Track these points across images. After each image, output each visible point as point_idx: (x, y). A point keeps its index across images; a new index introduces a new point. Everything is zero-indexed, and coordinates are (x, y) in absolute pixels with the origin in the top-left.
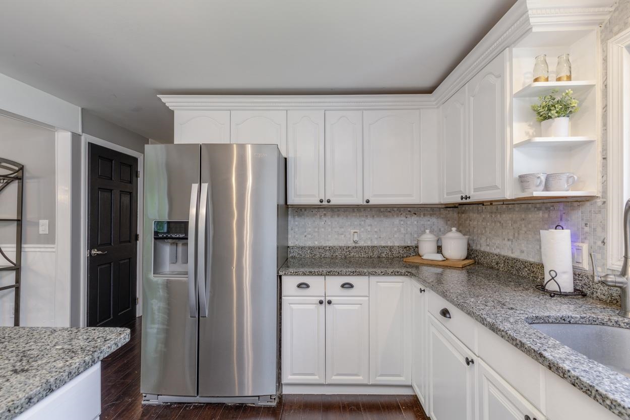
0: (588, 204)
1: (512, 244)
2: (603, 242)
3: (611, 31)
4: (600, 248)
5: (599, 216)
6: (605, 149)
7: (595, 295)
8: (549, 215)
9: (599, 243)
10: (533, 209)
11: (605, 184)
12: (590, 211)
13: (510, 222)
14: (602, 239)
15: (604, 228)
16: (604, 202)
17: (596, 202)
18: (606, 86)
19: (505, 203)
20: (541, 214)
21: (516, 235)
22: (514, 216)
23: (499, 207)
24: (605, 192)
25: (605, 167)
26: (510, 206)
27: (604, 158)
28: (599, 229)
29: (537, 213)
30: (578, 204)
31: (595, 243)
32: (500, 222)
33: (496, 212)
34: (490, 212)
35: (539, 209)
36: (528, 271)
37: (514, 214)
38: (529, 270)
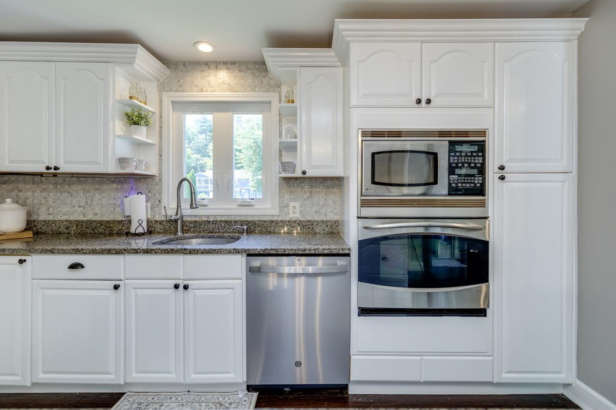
0: (150, 180)
1: (84, 210)
2: (160, 201)
3: (164, 88)
4: (157, 204)
5: (157, 187)
6: (160, 150)
7: (156, 231)
8: (122, 186)
9: (157, 202)
10: (107, 182)
11: (160, 169)
12: (152, 184)
13: (82, 191)
14: (159, 200)
15: (160, 193)
16: (160, 179)
17: (155, 179)
18: (161, 116)
19: (73, 176)
20: (115, 185)
21: (89, 202)
22: (87, 186)
23: (67, 179)
24: (160, 174)
25: (161, 160)
26: (82, 179)
27: (160, 155)
28: (157, 194)
29: (112, 184)
30: (144, 179)
31: (155, 202)
32: (69, 193)
33: (62, 184)
34: (54, 184)
35: (113, 182)
36: (105, 228)
37: (86, 185)
38: (105, 226)
